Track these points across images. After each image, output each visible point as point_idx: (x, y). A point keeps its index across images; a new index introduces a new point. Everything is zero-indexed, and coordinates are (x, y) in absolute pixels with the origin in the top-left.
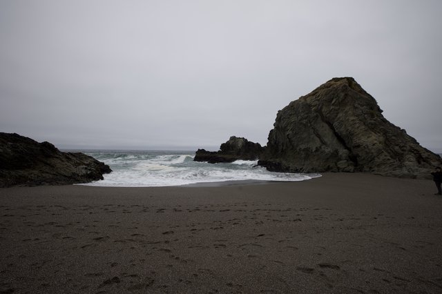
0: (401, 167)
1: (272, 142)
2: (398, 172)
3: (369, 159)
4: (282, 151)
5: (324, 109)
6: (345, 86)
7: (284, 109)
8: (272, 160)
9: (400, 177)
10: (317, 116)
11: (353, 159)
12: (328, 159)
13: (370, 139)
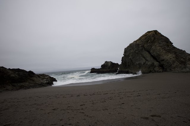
0: (185, 68)
1: (124, 62)
2: (184, 70)
3: (169, 66)
4: (128, 65)
5: (145, 46)
6: (153, 34)
7: (127, 47)
8: (124, 70)
9: (186, 73)
10: (142, 49)
11: (161, 66)
12: (149, 67)
13: (168, 57)
